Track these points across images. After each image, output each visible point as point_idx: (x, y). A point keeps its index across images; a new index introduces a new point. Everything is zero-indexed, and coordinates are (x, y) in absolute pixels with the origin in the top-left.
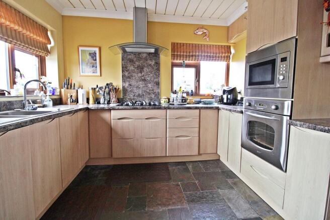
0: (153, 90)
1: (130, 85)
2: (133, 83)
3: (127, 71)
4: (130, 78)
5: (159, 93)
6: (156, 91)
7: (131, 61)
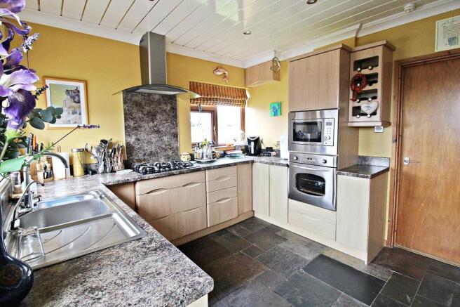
0: (170, 145)
1: (139, 140)
2: (143, 136)
3: (132, 119)
4: (137, 130)
5: (177, 148)
6: (174, 145)
7: (138, 104)
